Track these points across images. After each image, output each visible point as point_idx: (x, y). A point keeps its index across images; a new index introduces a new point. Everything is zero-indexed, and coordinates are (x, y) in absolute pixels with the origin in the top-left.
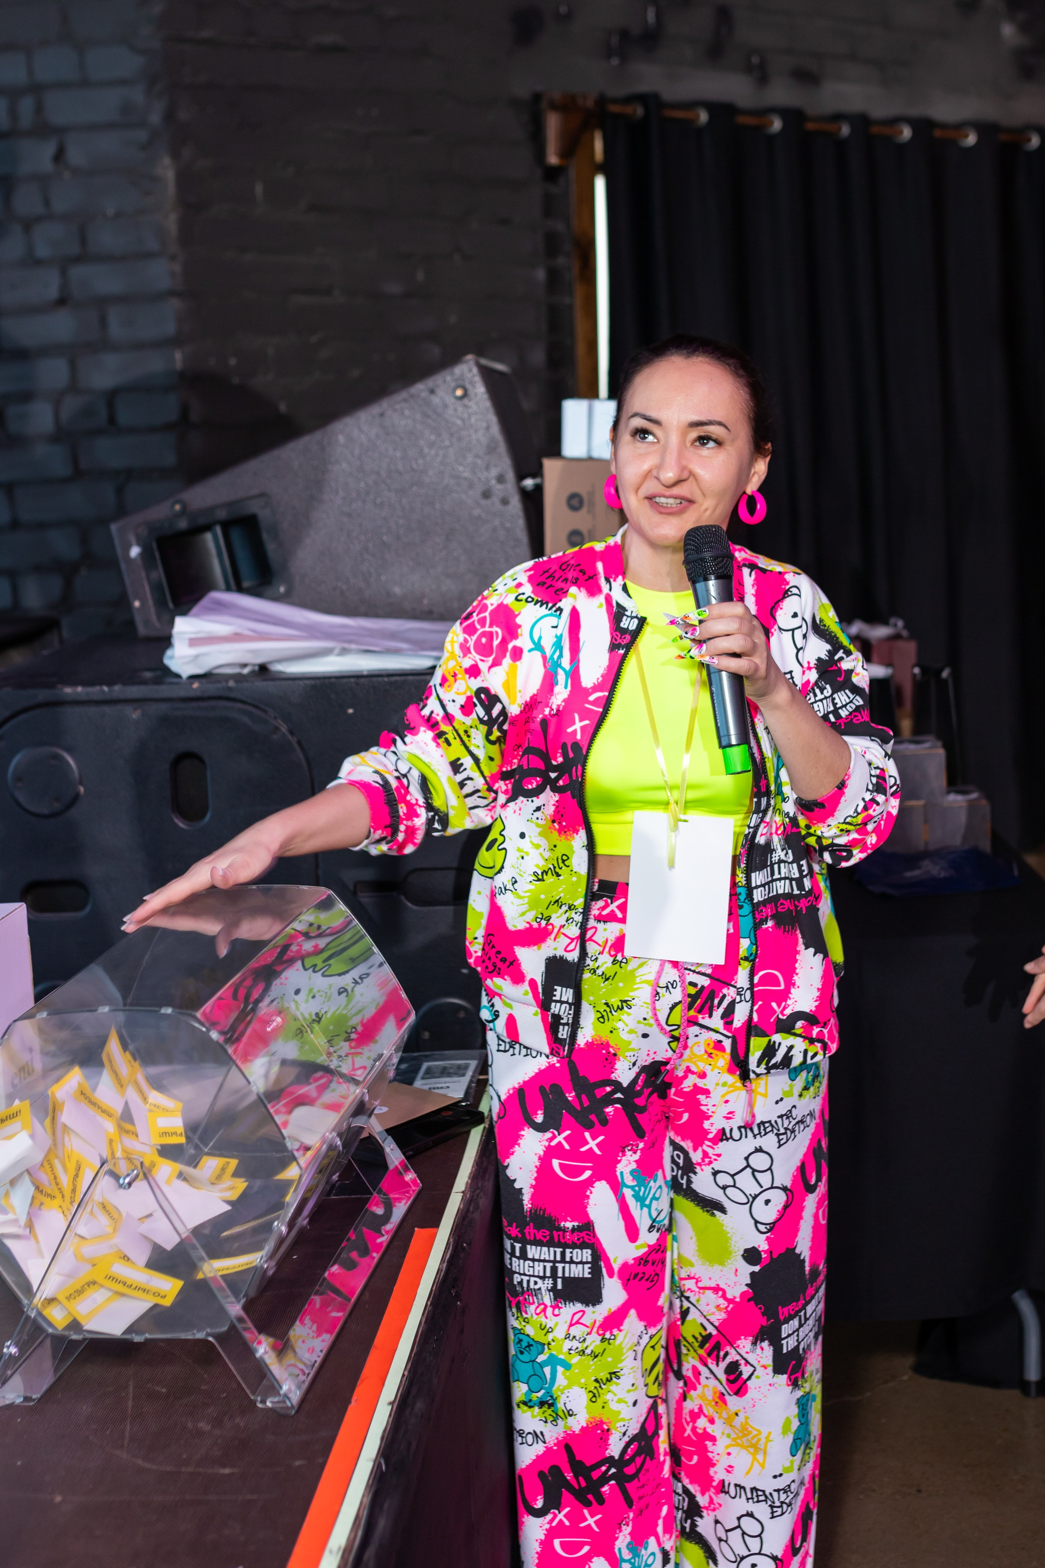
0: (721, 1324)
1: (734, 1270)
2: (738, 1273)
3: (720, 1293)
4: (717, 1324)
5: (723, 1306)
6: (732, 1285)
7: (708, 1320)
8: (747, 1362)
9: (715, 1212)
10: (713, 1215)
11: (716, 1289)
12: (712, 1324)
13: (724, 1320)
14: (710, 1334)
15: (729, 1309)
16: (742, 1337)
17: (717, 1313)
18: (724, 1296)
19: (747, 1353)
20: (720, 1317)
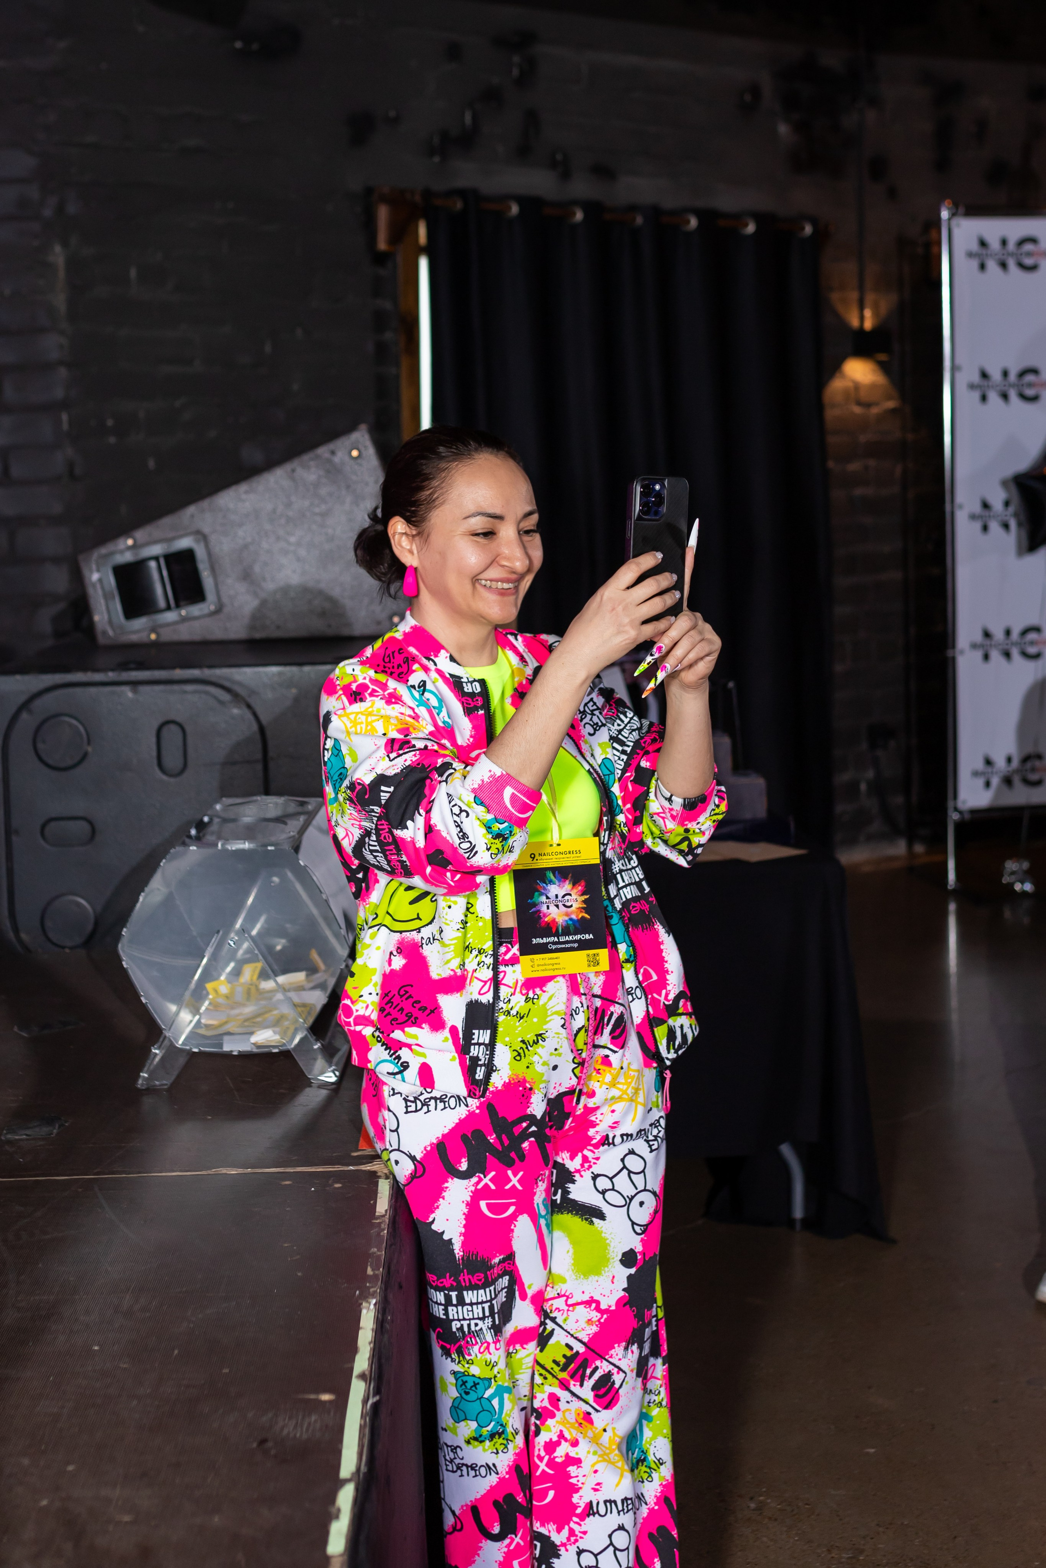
0: (590, 1340)
1: (611, 1278)
2: (615, 1280)
3: (594, 1305)
4: (586, 1340)
5: (595, 1319)
6: (607, 1293)
7: (576, 1338)
8: (620, 1369)
9: (594, 1219)
10: (592, 1223)
11: (588, 1303)
12: (580, 1341)
13: (596, 1334)
14: (577, 1352)
15: (602, 1321)
16: (616, 1345)
17: (588, 1327)
18: (598, 1309)
19: (620, 1359)
20: (590, 1332)
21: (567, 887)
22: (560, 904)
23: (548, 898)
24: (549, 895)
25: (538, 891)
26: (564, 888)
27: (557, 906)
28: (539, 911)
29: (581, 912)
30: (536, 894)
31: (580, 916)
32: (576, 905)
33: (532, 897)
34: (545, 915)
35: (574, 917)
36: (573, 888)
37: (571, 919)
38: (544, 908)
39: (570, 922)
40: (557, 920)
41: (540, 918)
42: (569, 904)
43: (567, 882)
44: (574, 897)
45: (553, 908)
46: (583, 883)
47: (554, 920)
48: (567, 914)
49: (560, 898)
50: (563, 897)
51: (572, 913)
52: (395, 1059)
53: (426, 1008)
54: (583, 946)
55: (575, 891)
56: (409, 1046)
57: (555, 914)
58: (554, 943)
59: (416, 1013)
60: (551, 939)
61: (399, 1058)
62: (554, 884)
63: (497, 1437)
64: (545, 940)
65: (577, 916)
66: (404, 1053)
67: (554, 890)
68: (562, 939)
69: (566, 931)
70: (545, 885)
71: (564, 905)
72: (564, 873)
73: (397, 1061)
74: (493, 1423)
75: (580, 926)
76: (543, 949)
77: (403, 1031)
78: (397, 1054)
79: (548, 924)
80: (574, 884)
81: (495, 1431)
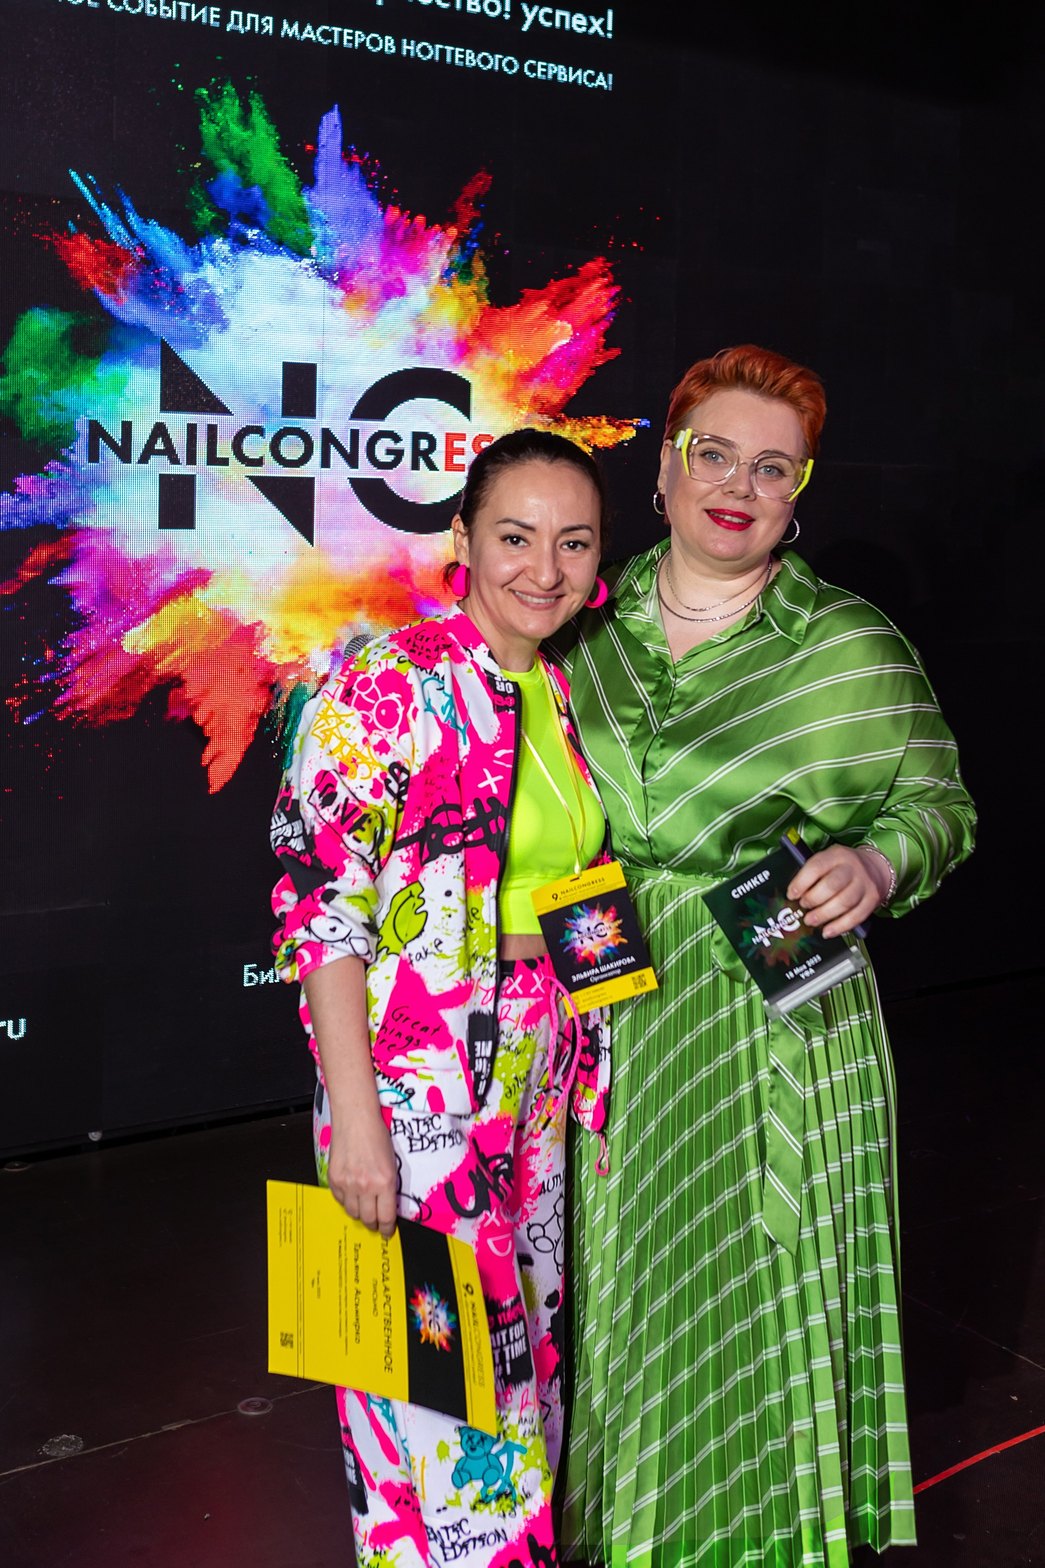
21: (598, 916)
22: (594, 936)
23: (579, 933)
24: (580, 930)
25: (567, 928)
26: (595, 919)
27: (591, 938)
28: (574, 948)
29: (617, 937)
30: (567, 932)
31: (617, 942)
32: (610, 933)
33: (563, 936)
34: (580, 951)
35: (611, 944)
36: (604, 917)
37: (608, 948)
38: (578, 944)
39: (608, 951)
40: (594, 952)
41: (575, 954)
42: (603, 933)
43: (597, 912)
44: (607, 925)
45: (587, 942)
46: (613, 908)
47: (591, 953)
48: (603, 944)
49: (592, 929)
50: (596, 927)
51: (608, 940)
52: (397, 1087)
53: (427, 1028)
54: (626, 970)
55: (606, 919)
56: (414, 1071)
57: (590, 946)
58: (595, 975)
59: (417, 1034)
60: (593, 972)
61: (401, 1085)
62: (583, 917)
63: (504, 1497)
64: (586, 975)
65: (614, 943)
66: (408, 1080)
67: (584, 923)
68: (603, 969)
69: (606, 960)
70: (574, 921)
71: (599, 936)
72: (590, 905)
73: (399, 1088)
74: (500, 1482)
75: (619, 952)
76: (586, 983)
77: (405, 1055)
78: (399, 1082)
79: (585, 958)
80: (604, 913)
81: (501, 1491)
